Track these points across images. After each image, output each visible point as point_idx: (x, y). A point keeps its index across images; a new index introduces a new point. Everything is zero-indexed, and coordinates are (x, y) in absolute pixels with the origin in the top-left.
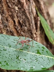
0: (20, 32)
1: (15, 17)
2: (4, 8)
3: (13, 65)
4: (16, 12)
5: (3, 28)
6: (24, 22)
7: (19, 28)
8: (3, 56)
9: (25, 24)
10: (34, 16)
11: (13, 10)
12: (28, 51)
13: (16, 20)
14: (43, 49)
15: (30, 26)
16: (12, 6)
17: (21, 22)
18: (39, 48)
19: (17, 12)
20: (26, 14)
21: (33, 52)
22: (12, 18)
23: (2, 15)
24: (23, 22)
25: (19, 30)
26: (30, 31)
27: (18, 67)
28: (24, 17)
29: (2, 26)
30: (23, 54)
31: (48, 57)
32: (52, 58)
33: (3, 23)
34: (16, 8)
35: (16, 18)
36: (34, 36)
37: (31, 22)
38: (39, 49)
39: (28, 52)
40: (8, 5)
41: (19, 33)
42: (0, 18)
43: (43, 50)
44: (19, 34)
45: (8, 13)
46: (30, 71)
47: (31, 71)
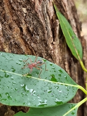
0: (30, 43)
1: (22, 23)
2: (6, 11)
3: (18, 98)
4: (23, 16)
5: (5, 42)
6: (36, 29)
7: (28, 38)
8: (4, 86)
9: (37, 31)
10: (51, 18)
11: (19, 13)
12: (39, 77)
13: (24, 27)
14: (60, 73)
15: (44, 35)
16: (18, 7)
17: (31, 29)
18: (55, 71)
19: (25, 15)
20: (39, 18)
21: (46, 78)
22: (17, 24)
23: (2, 23)
24: (34, 29)
25: (28, 40)
26: (44, 41)
27: (24, 102)
28: (35, 23)
29: (3, 40)
30: (31, 82)
31: (67, 84)
32: (73, 85)
33: (4, 35)
34: (24, 10)
35: (24, 24)
36: (50, 48)
37: (46, 28)
38: (54, 73)
39: (39, 79)
40: (12, 6)
41: (28, 44)
42: (1, 29)
43: (60, 75)
44: (29, 46)
45: (12, 17)
46: (40, 107)
47: (42, 107)
